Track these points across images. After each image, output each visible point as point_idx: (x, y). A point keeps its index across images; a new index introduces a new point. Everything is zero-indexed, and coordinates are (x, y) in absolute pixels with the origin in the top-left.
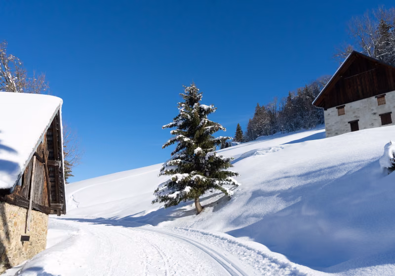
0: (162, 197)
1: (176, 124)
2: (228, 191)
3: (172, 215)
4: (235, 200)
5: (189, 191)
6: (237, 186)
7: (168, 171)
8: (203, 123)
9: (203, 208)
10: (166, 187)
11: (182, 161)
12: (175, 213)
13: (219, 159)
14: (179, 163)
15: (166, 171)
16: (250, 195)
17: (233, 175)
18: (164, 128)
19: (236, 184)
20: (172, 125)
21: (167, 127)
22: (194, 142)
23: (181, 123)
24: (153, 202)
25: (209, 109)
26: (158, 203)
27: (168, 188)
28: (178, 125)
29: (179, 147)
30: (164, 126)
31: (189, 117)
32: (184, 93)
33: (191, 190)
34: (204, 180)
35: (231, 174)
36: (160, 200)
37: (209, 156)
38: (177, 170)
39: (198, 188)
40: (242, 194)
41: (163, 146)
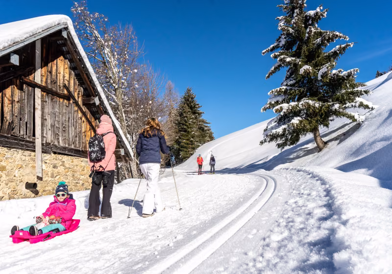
0: (270, 135)
1: (279, 45)
2: (356, 117)
3: (292, 157)
4: (365, 126)
5: (298, 122)
6: (372, 109)
7: (273, 103)
8: (308, 33)
9: (326, 143)
10: (276, 123)
11: (288, 88)
12: (295, 154)
13: (338, 76)
14: (283, 90)
15: (270, 104)
16: (386, 115)
17: (362, 94)
18: (264, 53)
19: (370, 106)
20: (273, 47)
21: (268, 51)
22: (300, 61)
23: (283, 42)
24: (262, 143)
25: (317, 13)
26: (267, 143)
27: (277, 125)
28: (281, 45)
29: (288, 73)
30: (264, 51)
31: (291, 30)
32: (284, 4)
33: (301, 122)
34: (317, 105)
35: (359, 94)
36: (268, 139)
37: (321, 74)
38: (284, 100)
39: (311, 118)
40: (376, 117)
41: (267, 75)
